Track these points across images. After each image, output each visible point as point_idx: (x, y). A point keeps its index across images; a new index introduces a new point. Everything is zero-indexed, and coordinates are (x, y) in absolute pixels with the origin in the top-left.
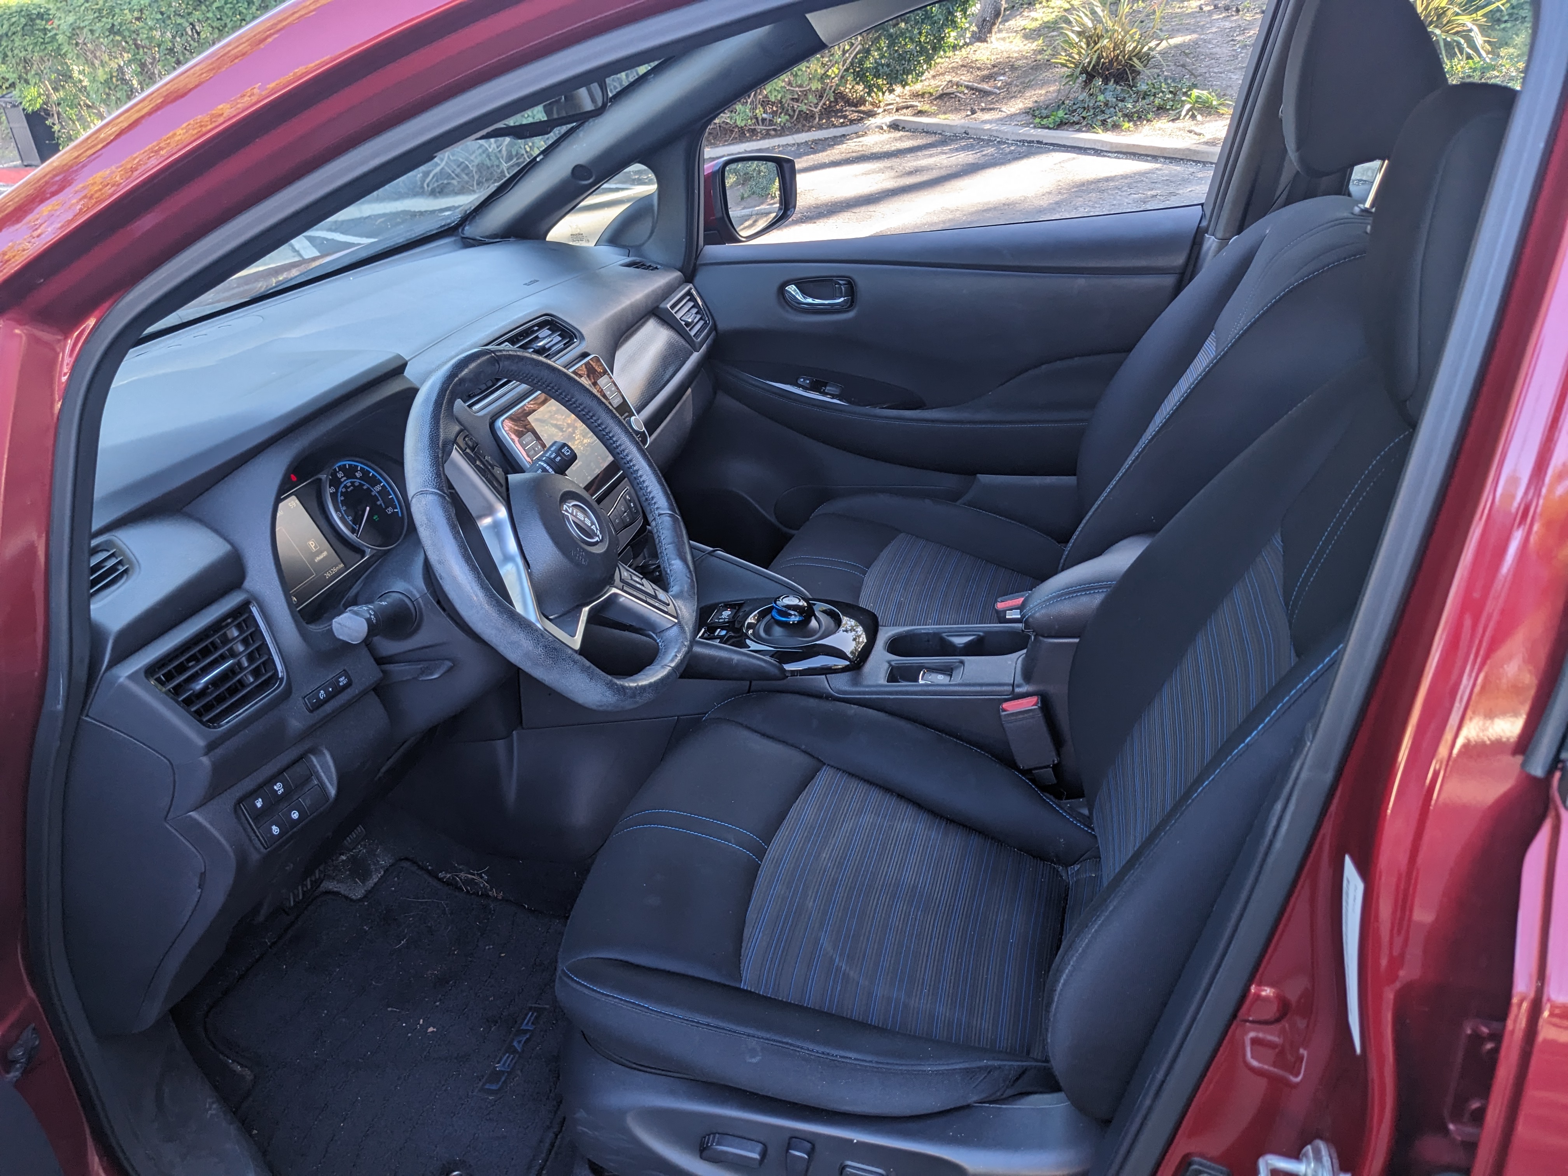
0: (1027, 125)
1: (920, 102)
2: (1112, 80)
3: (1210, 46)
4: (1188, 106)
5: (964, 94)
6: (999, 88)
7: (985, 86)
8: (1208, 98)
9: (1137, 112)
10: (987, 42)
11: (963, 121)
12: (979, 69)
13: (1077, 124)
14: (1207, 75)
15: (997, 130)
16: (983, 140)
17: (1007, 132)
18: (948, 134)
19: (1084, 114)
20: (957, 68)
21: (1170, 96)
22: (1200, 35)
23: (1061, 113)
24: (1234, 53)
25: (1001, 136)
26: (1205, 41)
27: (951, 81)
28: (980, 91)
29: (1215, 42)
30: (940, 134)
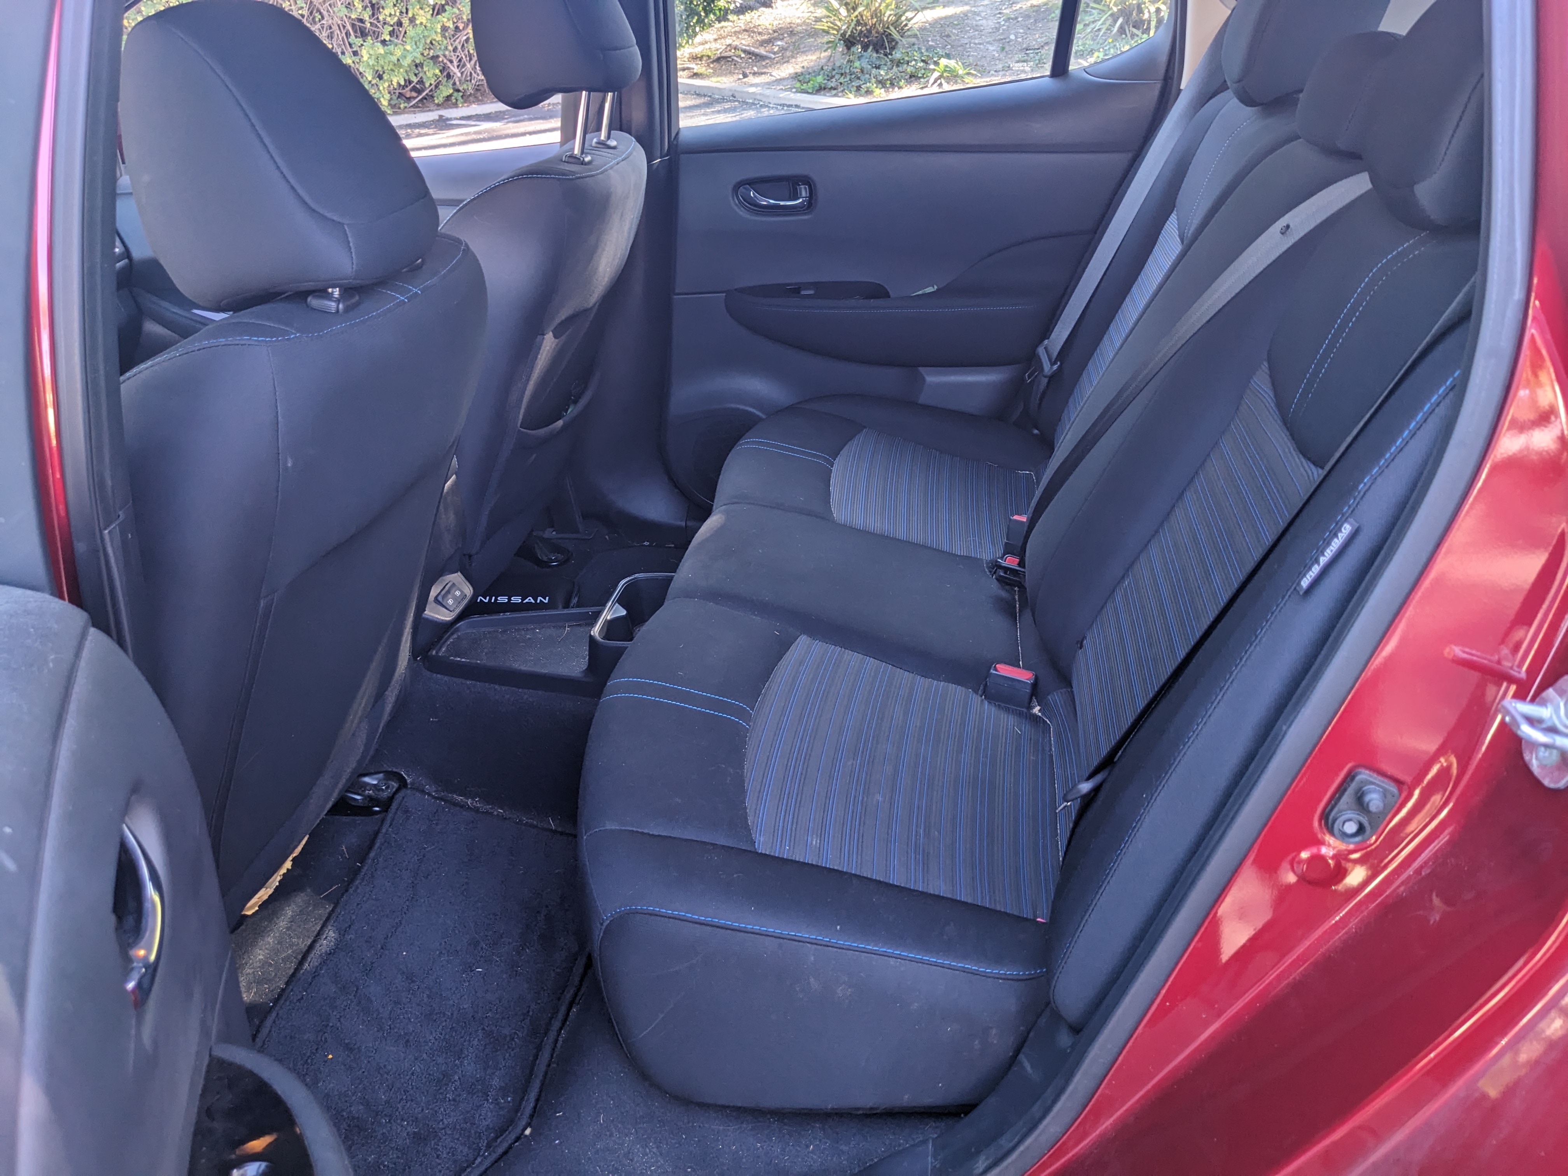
0: (790, 89)
1: (697, 64)
2: (871, 47)
3: (978, 18)
4: (936, 75)
5: (741, 58)
6: (775, 53)
7: (762, 51)
8: (955, 68)
9: (891, 80)
10: (772, 7)
11: (734, 84)
12: (760, 33)
13: (835, 89)
14: (968, 46)
15: (760, 94)
16: (747, 103)
17: (768, 96)
18: (717, 97)
19: (842, 80)
20: (739, 32)
21: (922, 64)
22: (972, 7)
23: (820, 79)
24: (997, 25)
25: (764, 100)
26: (975, 13)
27: (730, 45)
28: (756, 55)
29: (983, 14)
30: (710, 96)
